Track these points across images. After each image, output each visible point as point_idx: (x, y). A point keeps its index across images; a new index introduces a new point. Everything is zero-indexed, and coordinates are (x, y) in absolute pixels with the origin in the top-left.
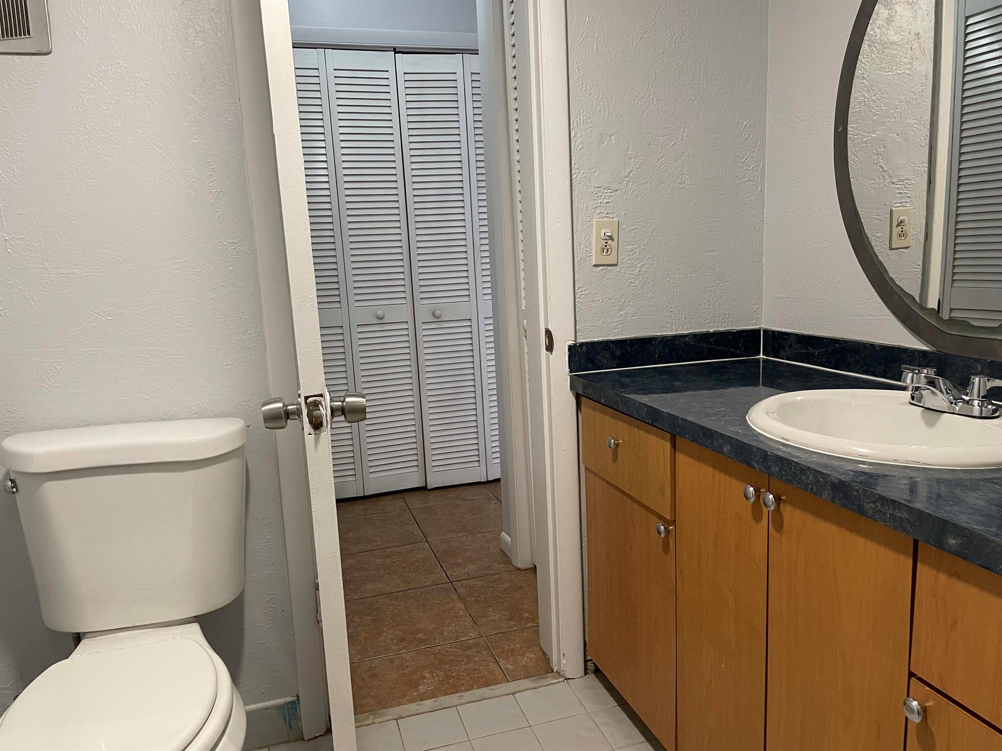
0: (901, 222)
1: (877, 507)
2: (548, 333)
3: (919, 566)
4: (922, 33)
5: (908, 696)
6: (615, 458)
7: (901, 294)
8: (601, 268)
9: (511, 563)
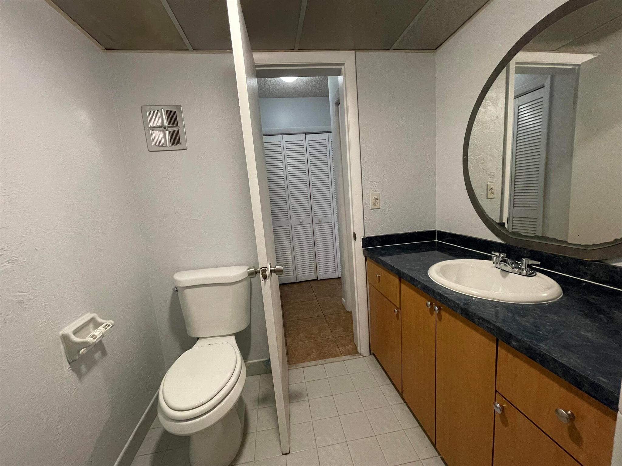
0: (491, 188)
1: (480, 321)
2: (354, 234)
3: (499, 348)
4: (499, 116)
5: (495, 401)
6: (379, 281)
7: (491, 221)
8: (373, 210)
9: (345, 309)
